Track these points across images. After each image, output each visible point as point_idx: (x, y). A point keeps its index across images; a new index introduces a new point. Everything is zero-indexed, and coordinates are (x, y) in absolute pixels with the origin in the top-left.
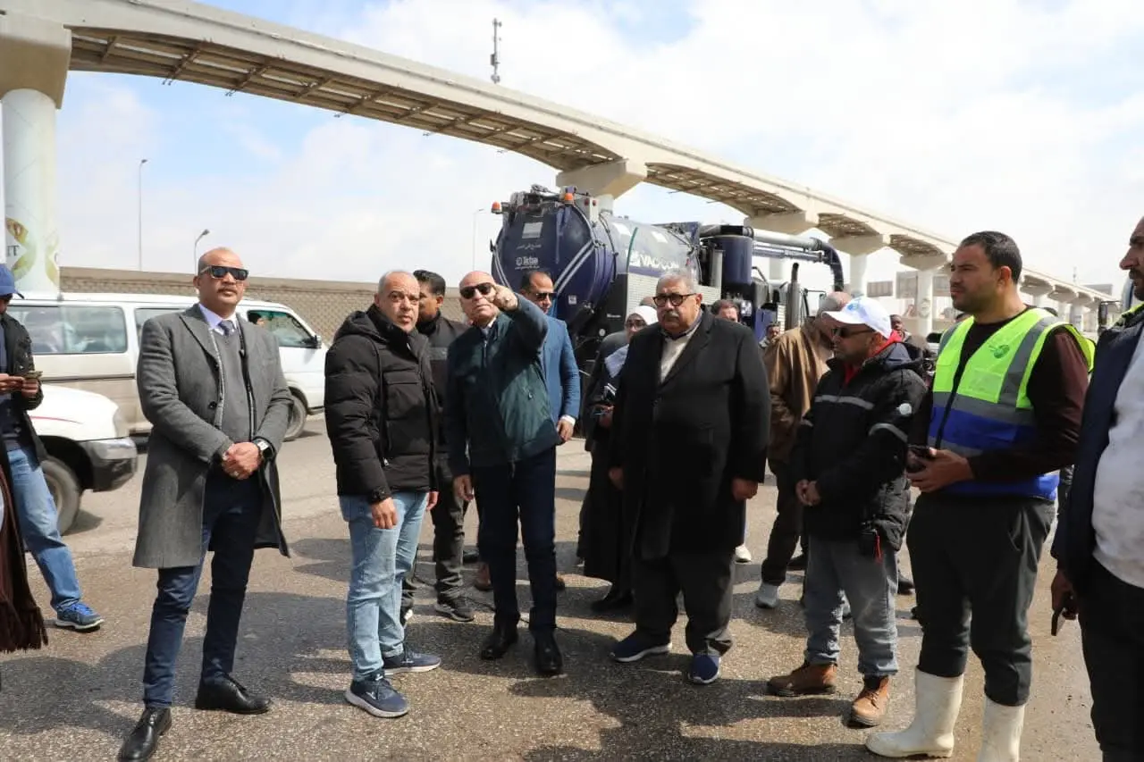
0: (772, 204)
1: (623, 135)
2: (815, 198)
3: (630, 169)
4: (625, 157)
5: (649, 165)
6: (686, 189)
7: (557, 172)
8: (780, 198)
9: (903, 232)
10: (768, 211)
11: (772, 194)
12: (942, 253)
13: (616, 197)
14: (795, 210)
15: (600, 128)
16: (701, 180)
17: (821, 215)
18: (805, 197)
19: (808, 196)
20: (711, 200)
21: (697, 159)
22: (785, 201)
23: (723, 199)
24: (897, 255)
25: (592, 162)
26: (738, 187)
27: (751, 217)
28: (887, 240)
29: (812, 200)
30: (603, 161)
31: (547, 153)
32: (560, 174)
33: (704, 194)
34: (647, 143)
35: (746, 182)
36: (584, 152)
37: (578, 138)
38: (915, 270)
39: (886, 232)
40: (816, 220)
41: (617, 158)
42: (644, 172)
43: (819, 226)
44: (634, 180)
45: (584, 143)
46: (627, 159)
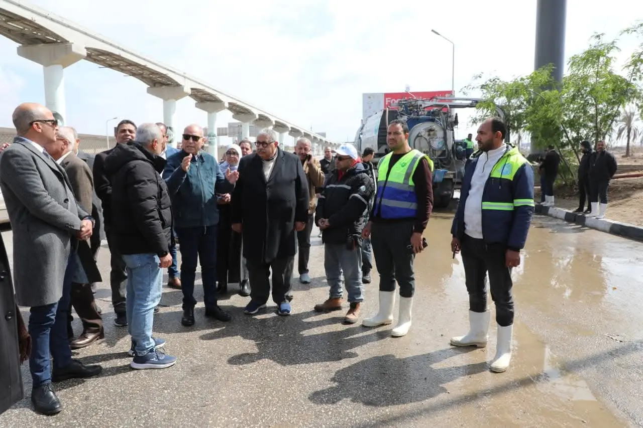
0: (164, 80)
1: (69, 27)
2: (189, 79)
3: (74, 49)
4: (70, 42)
5: (87, 49)
6: (110, 66)
7: (18, 45)
8: (169, 77)
9: (234, 101)
10: (162, 84)
11: (165, 75)
12: (253, 114)
13: (64, 67)
14: (178, 85)
15: (52, 19)
16: (122, 62)
17: (192, 89)
18: (183, 78)
19: (185, 77)
20: (126, 75)
21: (119, 48)
22: (171, 79)
23: (134, 75)
24: (231, 114)
25: (45, 42)
26: (144, 68)
27: (151, 87)
28: (227, 105)
29: (187, 80)
30: (53, 42)
31: (9, 30)
32: (20, 47)
33: (122, 71)
34: (86, 34)
35: (150, 66)
36: (39, 34)
37: (36, 24)
38: (238, 121)
39: (226, 101)
40: (190, 92)
41: (64, 41)
42: (84, 53)
43: (191, 95)
44: (78, 57)
45: (39, 28)
46: (73, 43)
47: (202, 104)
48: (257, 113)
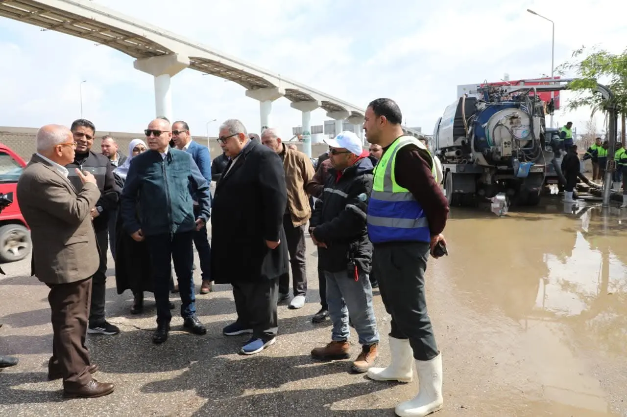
0: (260, 83)
1: (174, 39)
2: (283, 80)
3: (179, 59)
4: (176, 53)
5: (191, 58)
6: (212, 73)
7: (134, 59)
8: (264, 80)
9: (327, 100)
10: (259, 87)
11: (261, 78)
12: (346, 111)
13: (171, 76)
14: (273, 87)
15: (160, 34)
16: (221, 68)
17: (287, 90)
18: (278, 80)
19: (280, 79)
20: (227, 80)
21: (219, 56)
22: (266, 81)
23: (233, 79)
24: (325, 112)
25: (155, 54)
26: (242, 72)
27: (249, 90)
28: (320, 104)
29: (281, 81)
30: (163, 54)
31: (127, 47)
32: (136, 60)
33: (223, 76)
34: (189, 45)
35: (246, 70)
36: (151, 48)
37: (147, 39)
38: (333, 119)
39: (319, 100)
40: (284, 93)
41: (171, 53)
42: (188, 62)
43: (285, 96)
44: (182, 66)
45: (150, 43)
46: (178, 54)
47: (297, 104)
48: (350, 110)
